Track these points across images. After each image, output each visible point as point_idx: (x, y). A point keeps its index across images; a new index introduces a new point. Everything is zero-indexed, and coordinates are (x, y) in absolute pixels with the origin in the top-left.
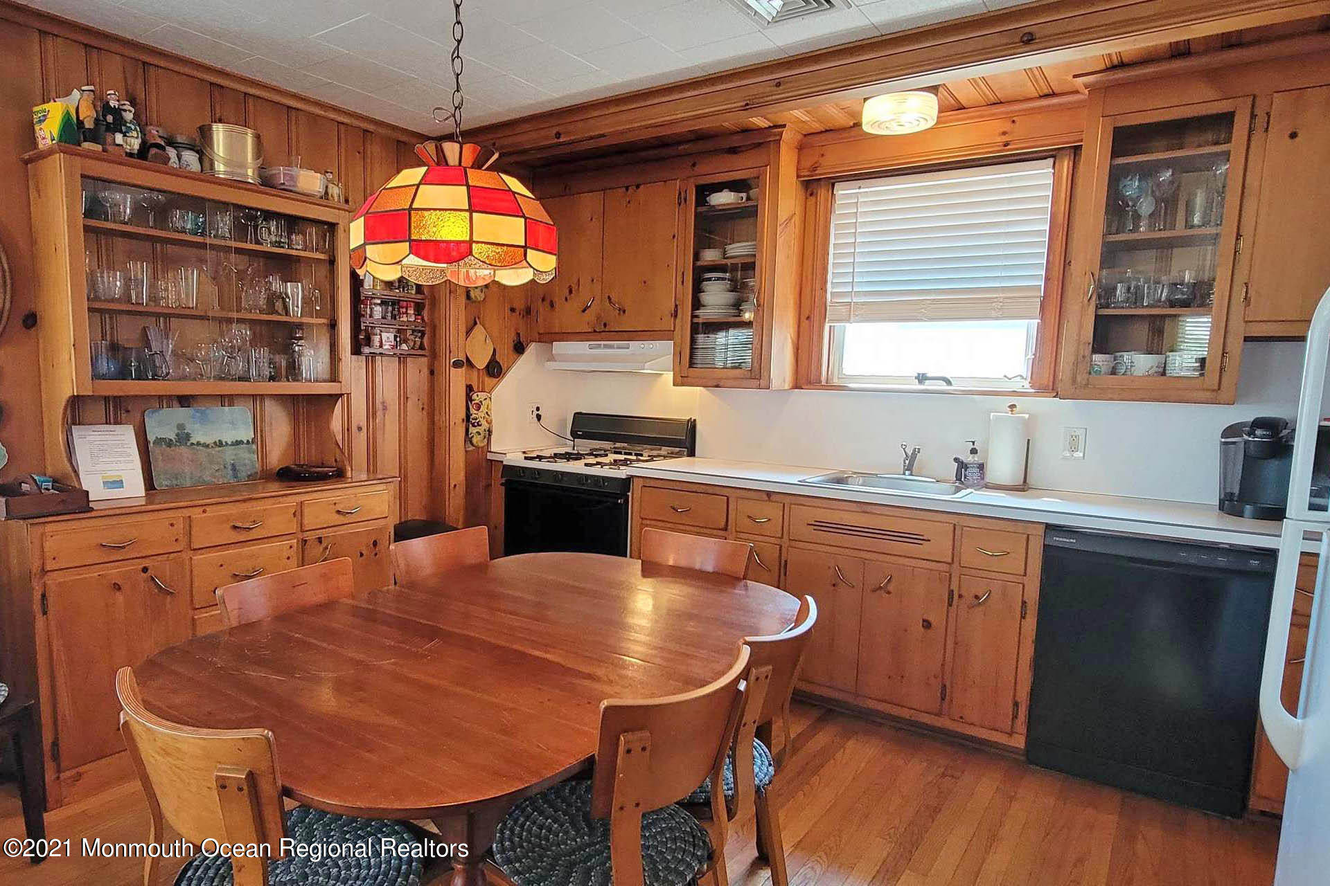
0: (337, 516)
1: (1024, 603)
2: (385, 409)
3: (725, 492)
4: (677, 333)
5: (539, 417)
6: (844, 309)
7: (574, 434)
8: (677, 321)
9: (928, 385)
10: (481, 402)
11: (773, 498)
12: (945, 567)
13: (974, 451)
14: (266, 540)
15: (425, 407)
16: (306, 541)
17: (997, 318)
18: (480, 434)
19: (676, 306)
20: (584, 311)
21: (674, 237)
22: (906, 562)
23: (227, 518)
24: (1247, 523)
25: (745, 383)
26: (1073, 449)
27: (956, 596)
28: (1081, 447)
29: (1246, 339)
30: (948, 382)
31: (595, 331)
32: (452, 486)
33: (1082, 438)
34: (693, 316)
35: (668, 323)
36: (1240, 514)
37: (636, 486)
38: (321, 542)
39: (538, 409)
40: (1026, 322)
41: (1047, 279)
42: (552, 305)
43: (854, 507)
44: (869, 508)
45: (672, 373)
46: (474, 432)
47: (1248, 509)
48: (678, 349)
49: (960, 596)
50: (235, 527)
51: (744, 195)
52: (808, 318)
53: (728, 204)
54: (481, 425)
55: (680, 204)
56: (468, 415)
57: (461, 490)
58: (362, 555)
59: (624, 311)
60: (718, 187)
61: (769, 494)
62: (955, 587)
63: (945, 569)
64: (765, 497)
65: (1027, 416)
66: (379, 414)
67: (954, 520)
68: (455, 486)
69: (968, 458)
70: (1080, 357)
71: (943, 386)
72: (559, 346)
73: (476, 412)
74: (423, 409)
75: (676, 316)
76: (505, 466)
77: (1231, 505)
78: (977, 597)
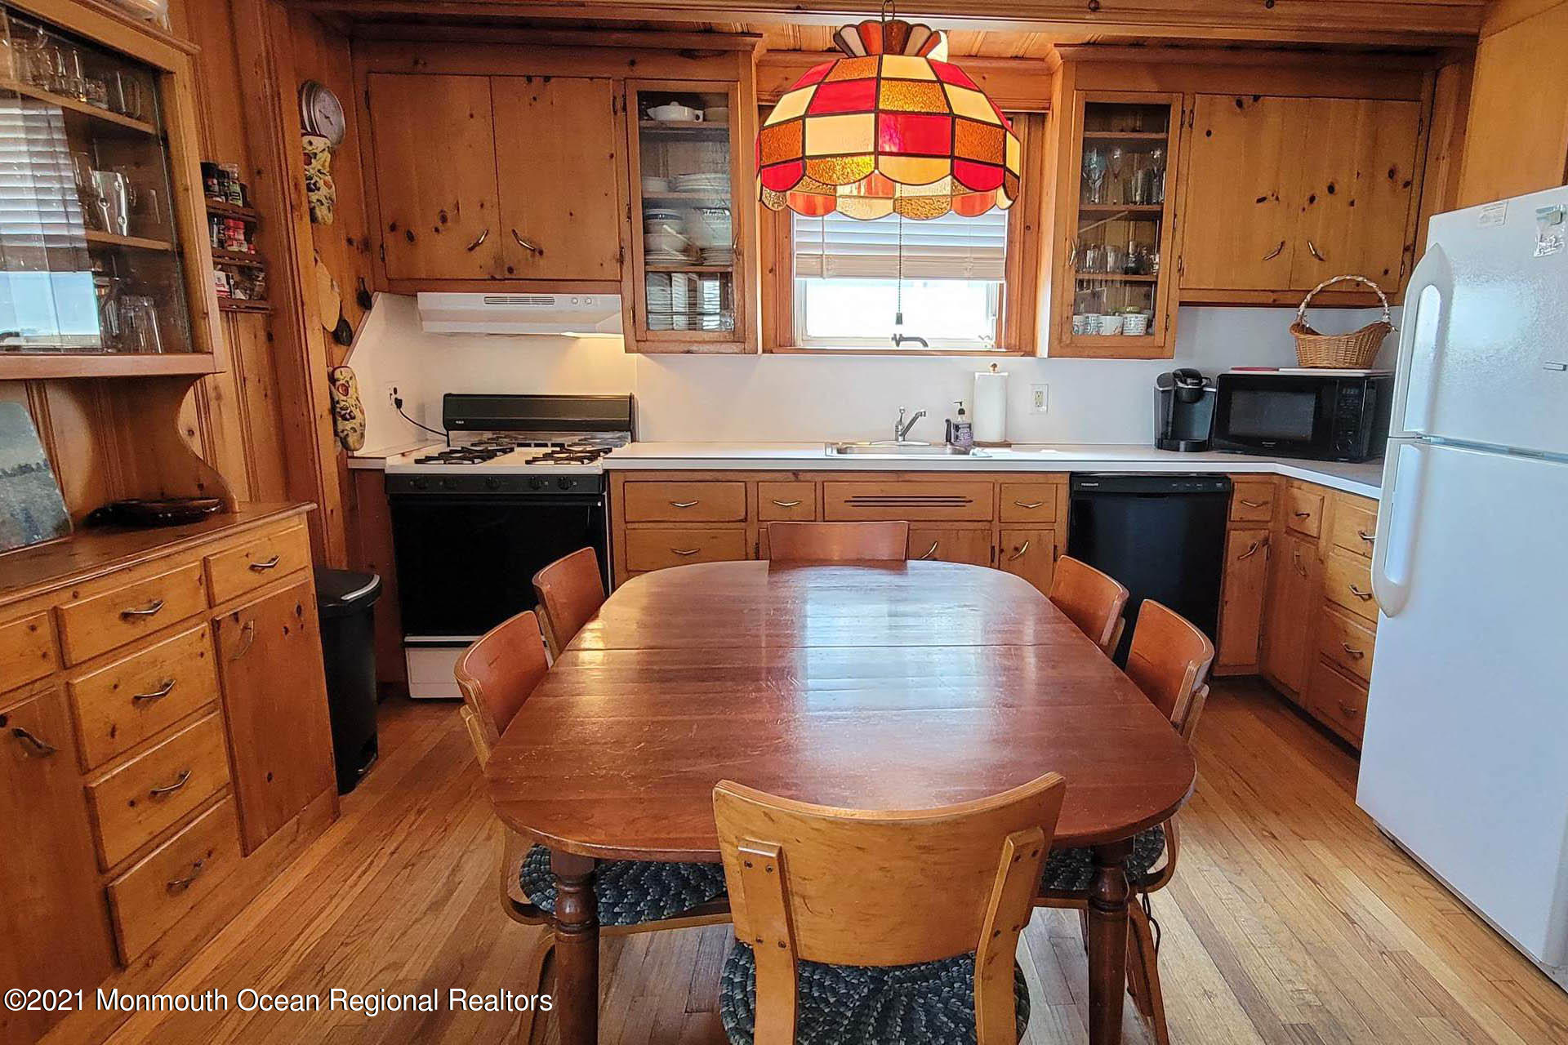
0: (251, 574)
1: (1055, 547)
2: (219, 397)
3: (741, 477)
4: (627, 285)
5: (399, 403)
6: (814, 262)
7: (449, 425)
8: (625, 267)
9: (904, 346)
10: (347, 382)
11: (802, 476)
12: (986, 525)
13: (961, 412)
14: (170, 630)
15: (269, 392)
16: (218, 622)
17: (969, 278)
18: (355, 431)
19: (622, 248)
20: (471, 249)
21: (612, 156)
22: (948, 525)
23: (112, 603)
24: (1182, 456)
25: (724, 347)
26: (1039, 404)
27: (997, 550)
28: (1045, 402)
29: (1182, 304)
30: (925, 345)
31: (493, 278)
32: (329, 512)
33: (1045, 394)
34: (646, 264)
35: (611, 270)
36: (1177, 450)
37: (615, 482)
38: (237, 620)
39: (395, 391)
40: (984, 283)
41: (1010, 242)
42: (411, 237)
43: (894, 477)
44: (907, 477)
45: (622, 336)
46: (348, 428)
47: (1182, 444)
48: (629, 304)
49: (1002, 551)
50: (126, 616)
51: (700, 113)
52: (771, 271)
53: (682, 122)
54: (354, 418)
55: (615, 113)
56: (334, 403)
57: (338, 518)
58: (287, 631)
59: (541, 253)
60: (665, 98)
61: (795, 473)
62: (996, 544)
63: (987, 528)
64: (792, 478)
65: (1006, 374)
66: (213, 404)
67: (992, 478)
68: (332, 511)
69: (959, 419)
70: (1064, 319)
71: (918, 346)
72: (426, 300)
73: (345, 398)
74: (266, 395)
75: (622, 262)
76: (387, 476)
77: (1168, 440)
78: (1017, 549)
